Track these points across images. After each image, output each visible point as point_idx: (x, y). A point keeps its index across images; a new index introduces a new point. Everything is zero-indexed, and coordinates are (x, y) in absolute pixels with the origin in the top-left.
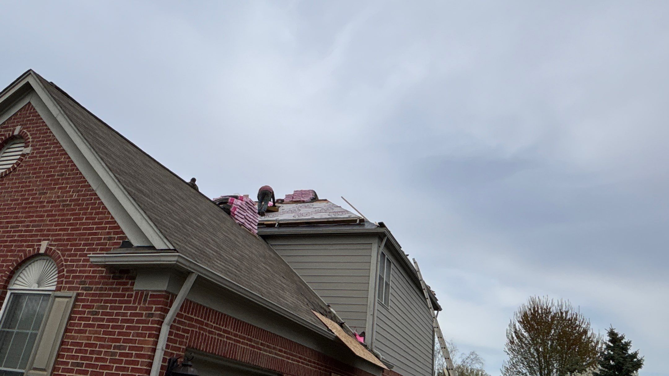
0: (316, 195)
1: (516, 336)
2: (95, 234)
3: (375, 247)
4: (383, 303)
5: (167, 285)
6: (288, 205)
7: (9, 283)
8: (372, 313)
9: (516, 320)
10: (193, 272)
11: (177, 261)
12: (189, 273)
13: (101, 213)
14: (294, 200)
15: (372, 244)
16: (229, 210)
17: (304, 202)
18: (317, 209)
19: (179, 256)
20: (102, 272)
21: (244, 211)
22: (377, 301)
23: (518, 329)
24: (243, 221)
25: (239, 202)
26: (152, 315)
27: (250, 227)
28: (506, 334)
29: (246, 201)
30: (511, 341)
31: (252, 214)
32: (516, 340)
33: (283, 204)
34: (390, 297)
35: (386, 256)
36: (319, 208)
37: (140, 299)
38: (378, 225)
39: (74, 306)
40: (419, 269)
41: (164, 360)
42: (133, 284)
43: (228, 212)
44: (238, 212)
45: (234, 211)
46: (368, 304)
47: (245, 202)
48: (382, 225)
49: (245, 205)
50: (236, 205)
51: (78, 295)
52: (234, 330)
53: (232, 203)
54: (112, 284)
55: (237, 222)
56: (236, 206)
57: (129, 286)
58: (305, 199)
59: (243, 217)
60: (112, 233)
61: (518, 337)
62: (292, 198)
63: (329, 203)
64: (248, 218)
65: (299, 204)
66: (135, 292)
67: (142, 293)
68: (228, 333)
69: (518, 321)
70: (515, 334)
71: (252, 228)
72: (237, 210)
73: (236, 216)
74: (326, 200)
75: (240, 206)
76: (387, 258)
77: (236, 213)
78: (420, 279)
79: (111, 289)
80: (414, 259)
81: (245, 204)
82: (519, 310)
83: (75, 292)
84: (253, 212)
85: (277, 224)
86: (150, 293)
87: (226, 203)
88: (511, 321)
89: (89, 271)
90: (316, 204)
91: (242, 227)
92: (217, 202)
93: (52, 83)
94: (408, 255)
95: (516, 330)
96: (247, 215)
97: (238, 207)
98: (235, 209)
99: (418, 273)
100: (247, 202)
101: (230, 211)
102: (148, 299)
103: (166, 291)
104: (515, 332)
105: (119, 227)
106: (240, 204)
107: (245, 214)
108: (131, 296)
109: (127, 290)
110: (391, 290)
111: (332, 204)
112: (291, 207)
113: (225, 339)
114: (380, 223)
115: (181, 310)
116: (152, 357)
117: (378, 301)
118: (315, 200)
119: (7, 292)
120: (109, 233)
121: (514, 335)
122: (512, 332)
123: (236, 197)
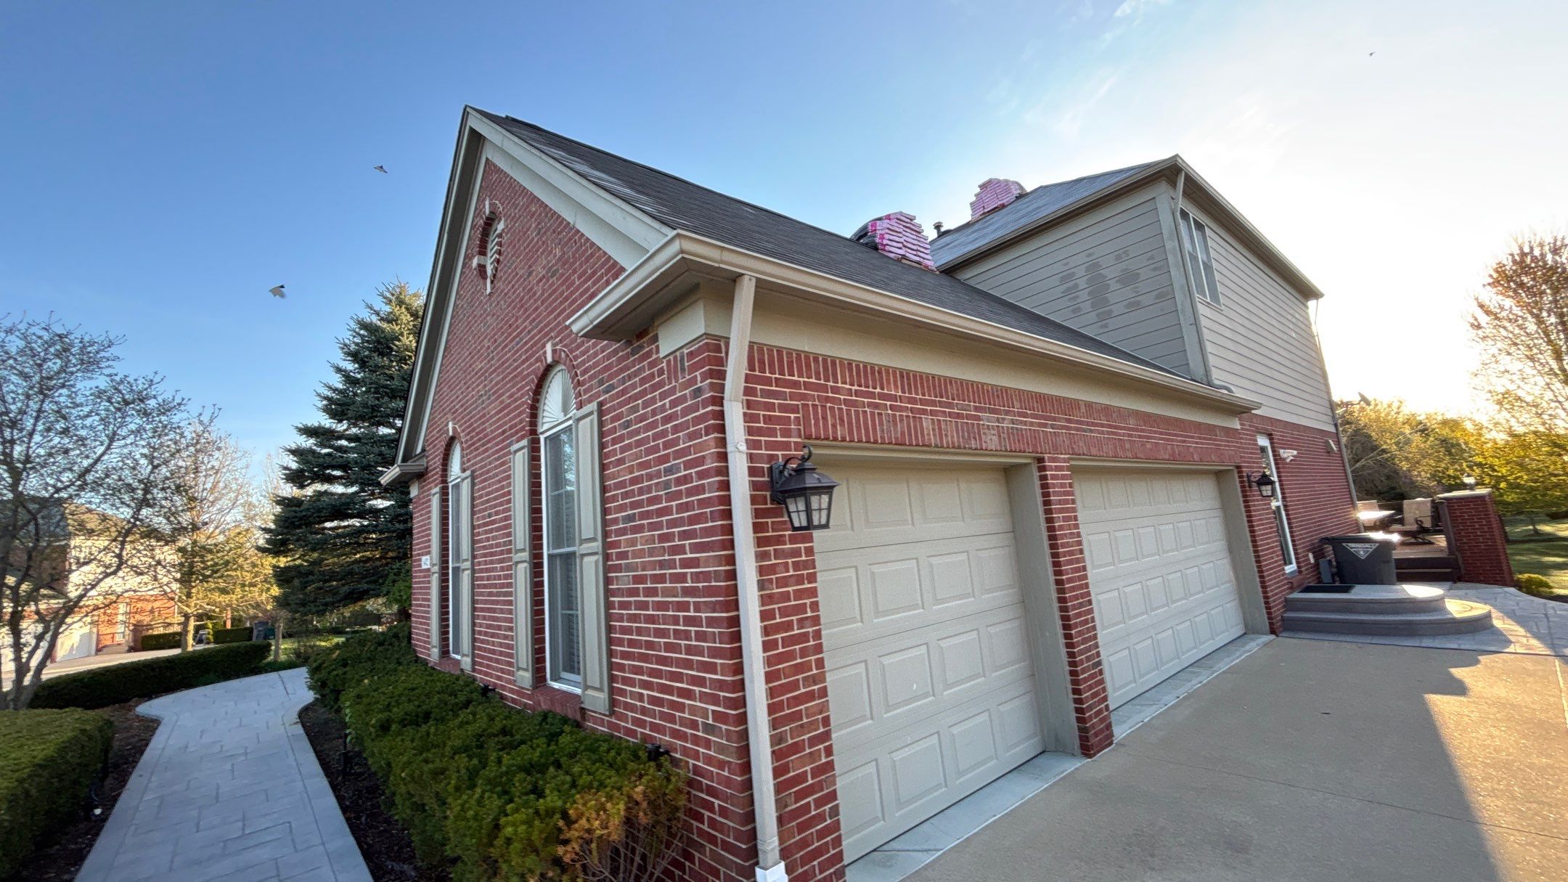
1: (1484, 312)
3: (1164, 201)
4: (1208, 301)
5: (703, 323)
7: (536, 426)
8: (1193, 321)
10: (743, 274)
11: (683, 251)
12: (735, 277)
15: (1154, 198)
16: (874, 241)
19: (679, 236)
22: (1196, 299)
24: (902, 252)
25: (885, 224)
26: (698, 392)
27: (917, 259)
30: (1472, 325)
32: (1484, 319)
34: (1219, 288)
35: (1192, 215)
37: (676, 372)
39: (601, 424)
41: (752, 472)
42: (658, 349)
43: (874, 246)
44: (889, 240)
45: (882, 241)
46: (1179, 307)
50: (882, 230)
51: (601, 404)
52: (903, 392)
53: (876, 231)
55: (892, 255)
56: (883, 232)
57: (654, 356)
59: (900, 245)
61: (1488, 313)
64: (909, 245)
66: (665, 361)
67: (675, 357)
68: (894, 398)
72: (887, 236)
73: (887, 248)
75: (890, 230)
76: (1195, 221)
77: (885, 242)
79: (635, 374)
83: (595, 404)
86: (686, 351)
87: (866, 234)
91: (904, 261)
93: (507, 117)
97: (887, 232)
98: (882, 237)
101: (876, 244)
102: (686, 364)
103: (707, 337)
107: (902, 240)
108: (661, 371)
109: (654, 363)
110: (1217, 277)
113: (890, 412)
115: (751, 367)
116: (724, 471)
117: (1198, 298)
119: (539, 439)
123: (880, 219)
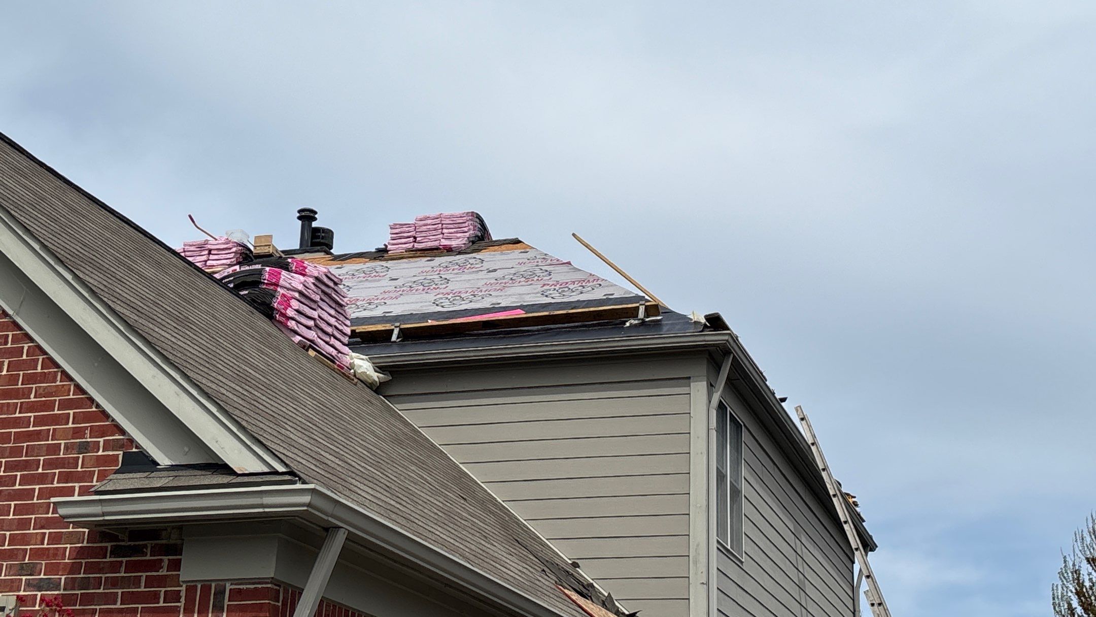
0: (483, 227)
1: (1082, 604)
2: (37, 436)
3: (699, 389)
4: (729, 547)
5: (275, 565)
6: (403, 263)
8: (704, 579)
9: (1080, 555)
10: (338, 528)
11: (309, 505)
12: (329, 530)
13: (44, 378)
14: (417, 246)
15: (689, 378)
16: (269, 304)
17: (449, 250)
18: (499, 274)
19: (313, 491)
20: (78, 537)
21: (314, 306)
22: (715, 545)
23: (1087, 584)
24: (312, 335)
25: (294, 281)
27: (330, 350)
28: (1052, 601)
29: (316, 274)
31: (333, 312)
33: (387, 260)
34: (746, 527)
35: (729, 409)
36: (506, 271)
38: (703, 321)
40: (814, 436)
42: (176, 565)
43: (268, 311)
44: (297, 311)
45: (286, 309)
46: (692, 553)
47: (312, 280)
48: (715, 322)
49: (313, 287)
50: (288, 289)
51: (21, 601)
53: (277, 285)
54: (115, 567)
55: (298, 339)
56: (290, 294)
57: (163, 572)
58: (454, 243)
59: (311, 323)
60: (88, 432)
61: (1087, 607)
62: (412, 239)
63: (531, 254)
64: (323, 326)
65: (438, 260)
66: (184, 586)
67: (206, 588)
69: (1088, 559)
70: (1079, 598)
71: (334, 352)
72: (295, 304)
73: (291, 324)
74: (517, 242)
75: (300, 293)
76: (732, 417)
77: (290, 313)
78: (821, 466)
79: (114, 583)
80: (798, 409)
81: (314, 284)
82: (1091, 525)
83: (10, 594)
84: (334, 305)
85: (396, 332)
86: (228, 587)
88: (1065, 562)
89: (39, 538)
90: (488, 256)
91: (312, 353)
92: (230, 282)
94: (784, 400)
95: (1081, 585)
96: (319, 317)
97: (297, 295)
98: (287, 301)
99: (813, 448)
100: (317, 278)
101: (273, 309)
102: (227, 602)
103: (273, 581)
104: (1079, 594)
105: (105, 415)
106: (300, 287)
107: (315, 314)
108: (176, 597)
109: (162, 581)
110: (745, 507)
111: (541, 254)
112: (416, 271)
114: (709, 318)
117: (718, 542)
118: (483, 243)
120: (78, 433)
121: (1075, 603)
122: (1070, 594)
